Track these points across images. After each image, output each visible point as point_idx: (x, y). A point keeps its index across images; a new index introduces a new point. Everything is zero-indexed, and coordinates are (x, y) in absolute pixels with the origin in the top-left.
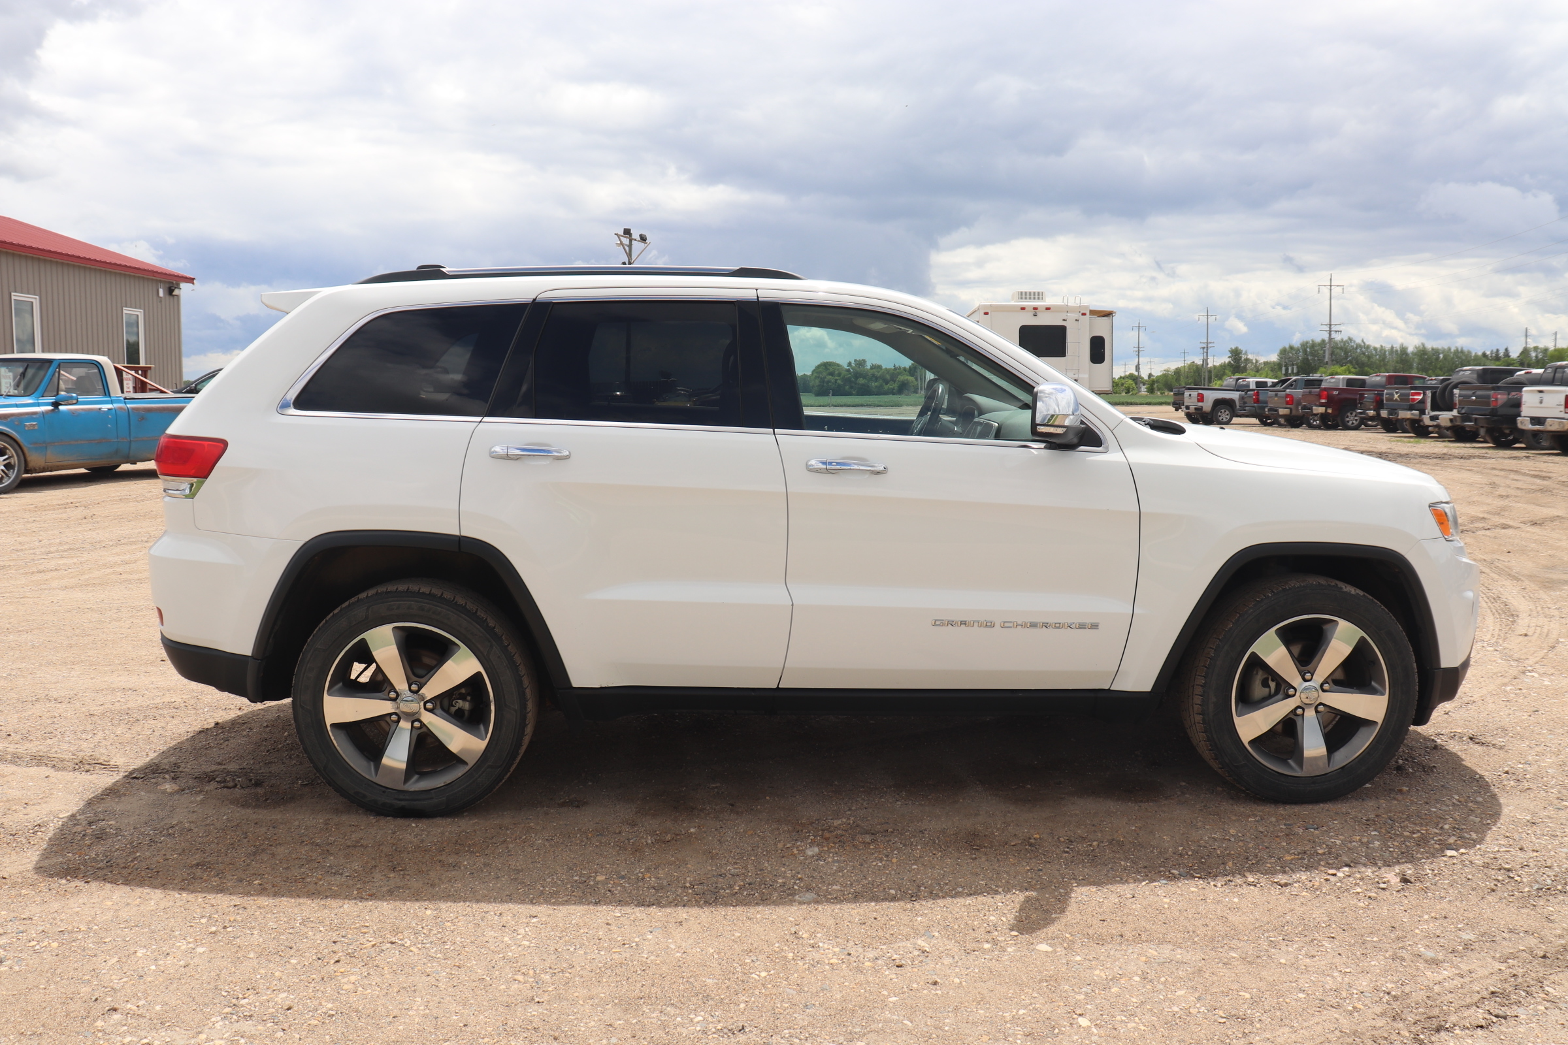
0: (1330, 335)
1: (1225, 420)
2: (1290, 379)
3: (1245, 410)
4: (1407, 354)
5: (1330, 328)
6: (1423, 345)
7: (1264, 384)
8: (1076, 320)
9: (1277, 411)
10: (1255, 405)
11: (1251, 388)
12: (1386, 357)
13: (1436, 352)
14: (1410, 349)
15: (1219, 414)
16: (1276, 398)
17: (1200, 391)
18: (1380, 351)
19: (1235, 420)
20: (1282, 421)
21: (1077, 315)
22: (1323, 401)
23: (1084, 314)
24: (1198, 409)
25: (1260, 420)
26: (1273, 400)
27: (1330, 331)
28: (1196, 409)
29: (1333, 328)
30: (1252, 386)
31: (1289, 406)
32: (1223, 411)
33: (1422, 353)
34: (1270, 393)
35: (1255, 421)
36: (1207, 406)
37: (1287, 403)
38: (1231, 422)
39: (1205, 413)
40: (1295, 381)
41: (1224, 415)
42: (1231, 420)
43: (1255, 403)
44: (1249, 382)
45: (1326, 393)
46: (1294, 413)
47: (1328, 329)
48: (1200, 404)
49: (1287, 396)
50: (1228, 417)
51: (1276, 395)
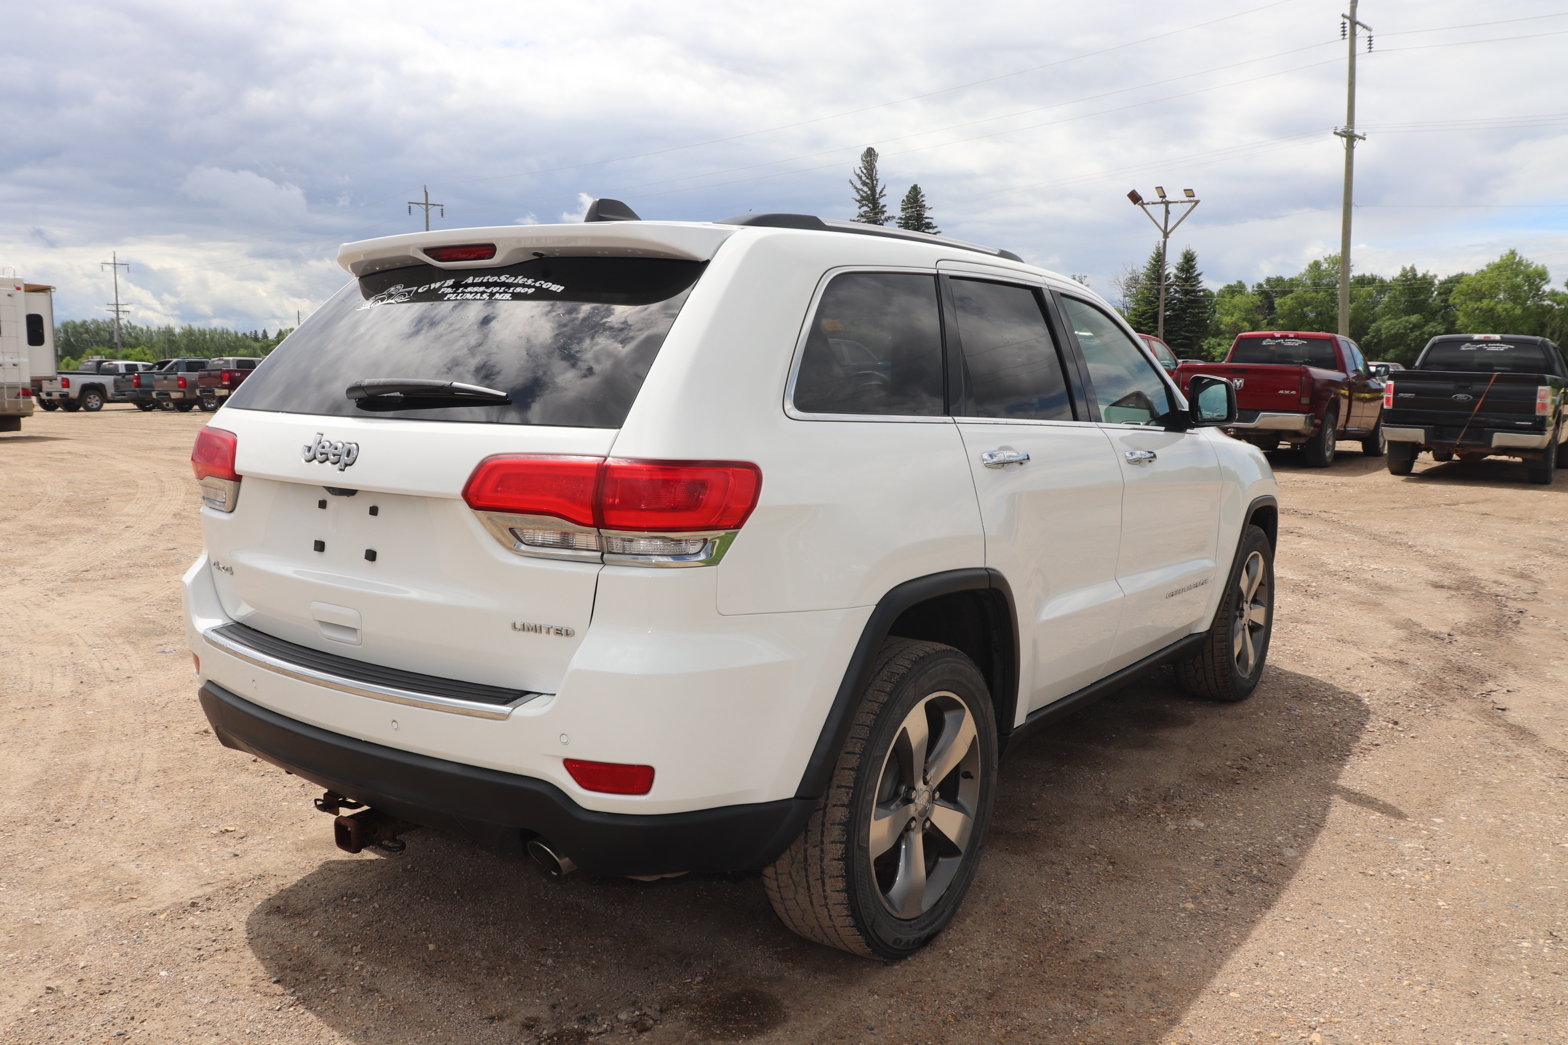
0: (118, 315)
1: (95, 406)
2: (171, 361)
3: (124, 395)
4: (174, 335)
5: (117, 308)
6: (190, 326)
7: (135, 367)
8: (9, 295)
9: (168, 394)
10: (137, 389)
11: (121, 372)
12: (153, 338)
13: (203, 333)
14: (177, 331)
15: (88, 400)
16: (165, 382)
17: (64, 376)
18: (147, 332)
19: (106, 406)
20: (171, 405)
21: (12, 290)
22: (226, 383)
23: (18, 289)
24: (64, 396)
25: (137, 405)
26: (160, 383)
27: (118, 311)
28: (61, 395)
29: (121, 308)
30: (122, 370)
31: (181, 389)
32: (92, 396)
33: (189, 334)
34: (155, 376)
35: (131, 406)
36: (74, 392)
37: (180, 386)
38: (103, 408)
39: (72, 399)
40: (176, 363)
41: (94, 401)
42: (101, 405)
43: (136, 387)
44: (117, 365)
45: (227, 375)
46: (188, 396)
47: (115, 309)
48: (65, 390)
49: (180, 379)
50: (98, 403)
51: (165, 378)
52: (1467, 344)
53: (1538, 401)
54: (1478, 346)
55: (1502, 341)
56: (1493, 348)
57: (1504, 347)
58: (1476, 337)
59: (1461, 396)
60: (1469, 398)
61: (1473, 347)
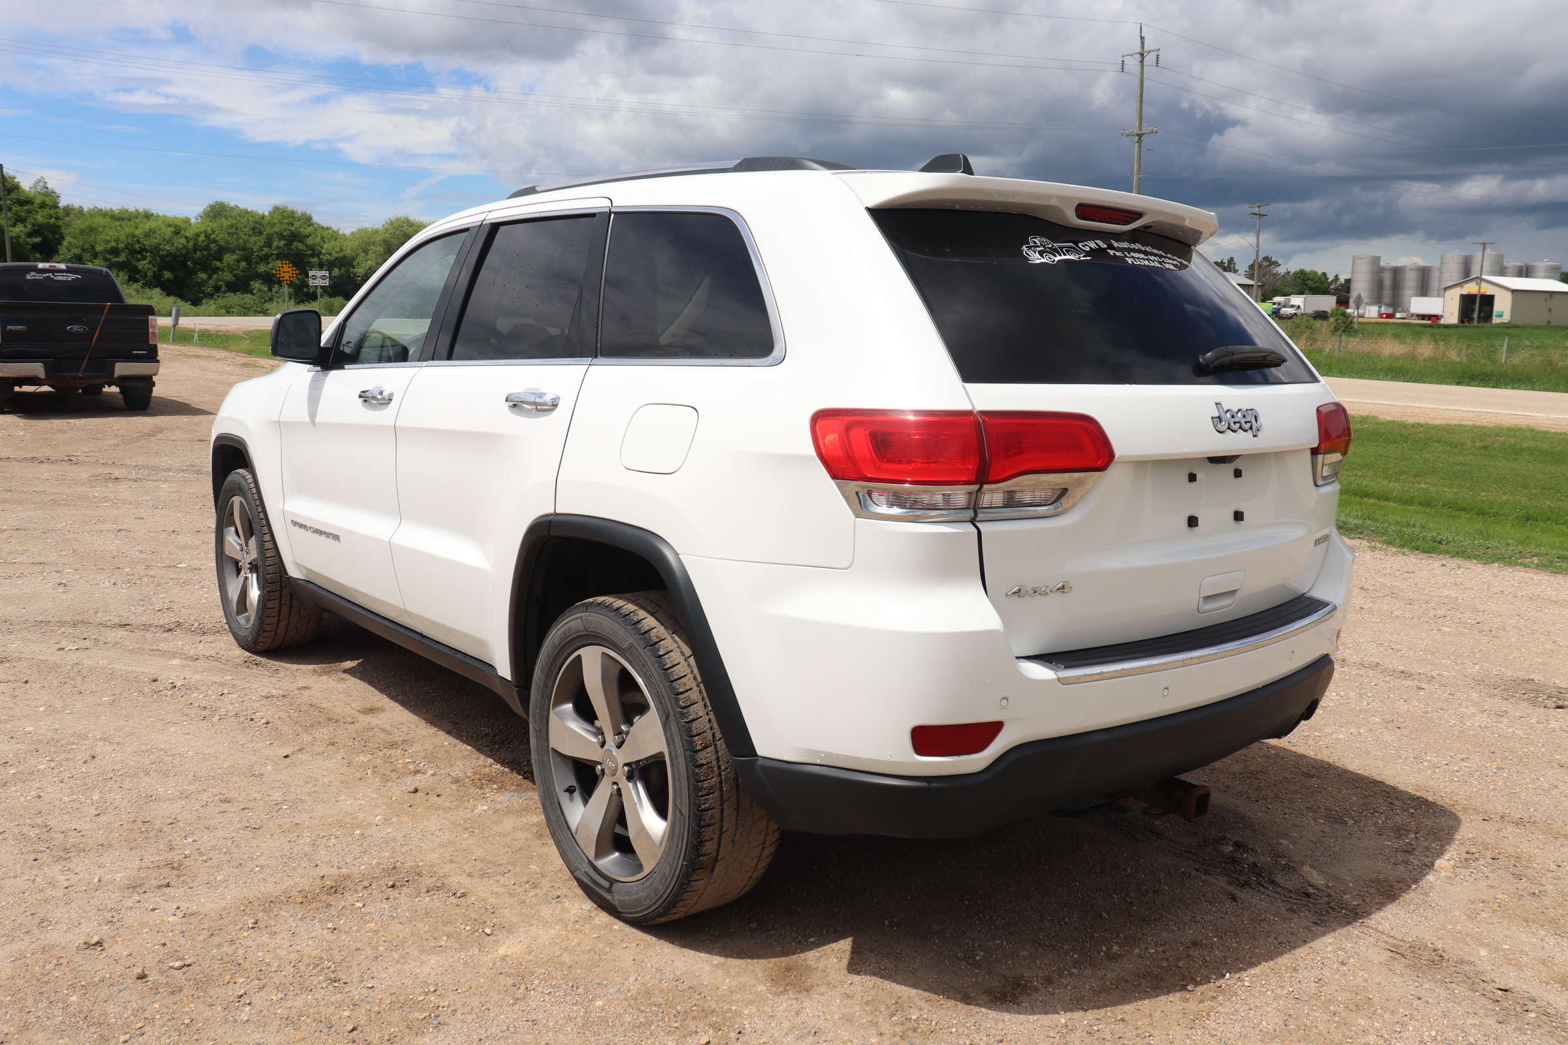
52: (32, 273)
53: (151, 330)
54: (44, 275)
55: (69, 270)
56: (60, 277)
57: (71, 277)
58: (41, 265)
59: (76, 328)
60: (84, 329)
61: (39, 277)
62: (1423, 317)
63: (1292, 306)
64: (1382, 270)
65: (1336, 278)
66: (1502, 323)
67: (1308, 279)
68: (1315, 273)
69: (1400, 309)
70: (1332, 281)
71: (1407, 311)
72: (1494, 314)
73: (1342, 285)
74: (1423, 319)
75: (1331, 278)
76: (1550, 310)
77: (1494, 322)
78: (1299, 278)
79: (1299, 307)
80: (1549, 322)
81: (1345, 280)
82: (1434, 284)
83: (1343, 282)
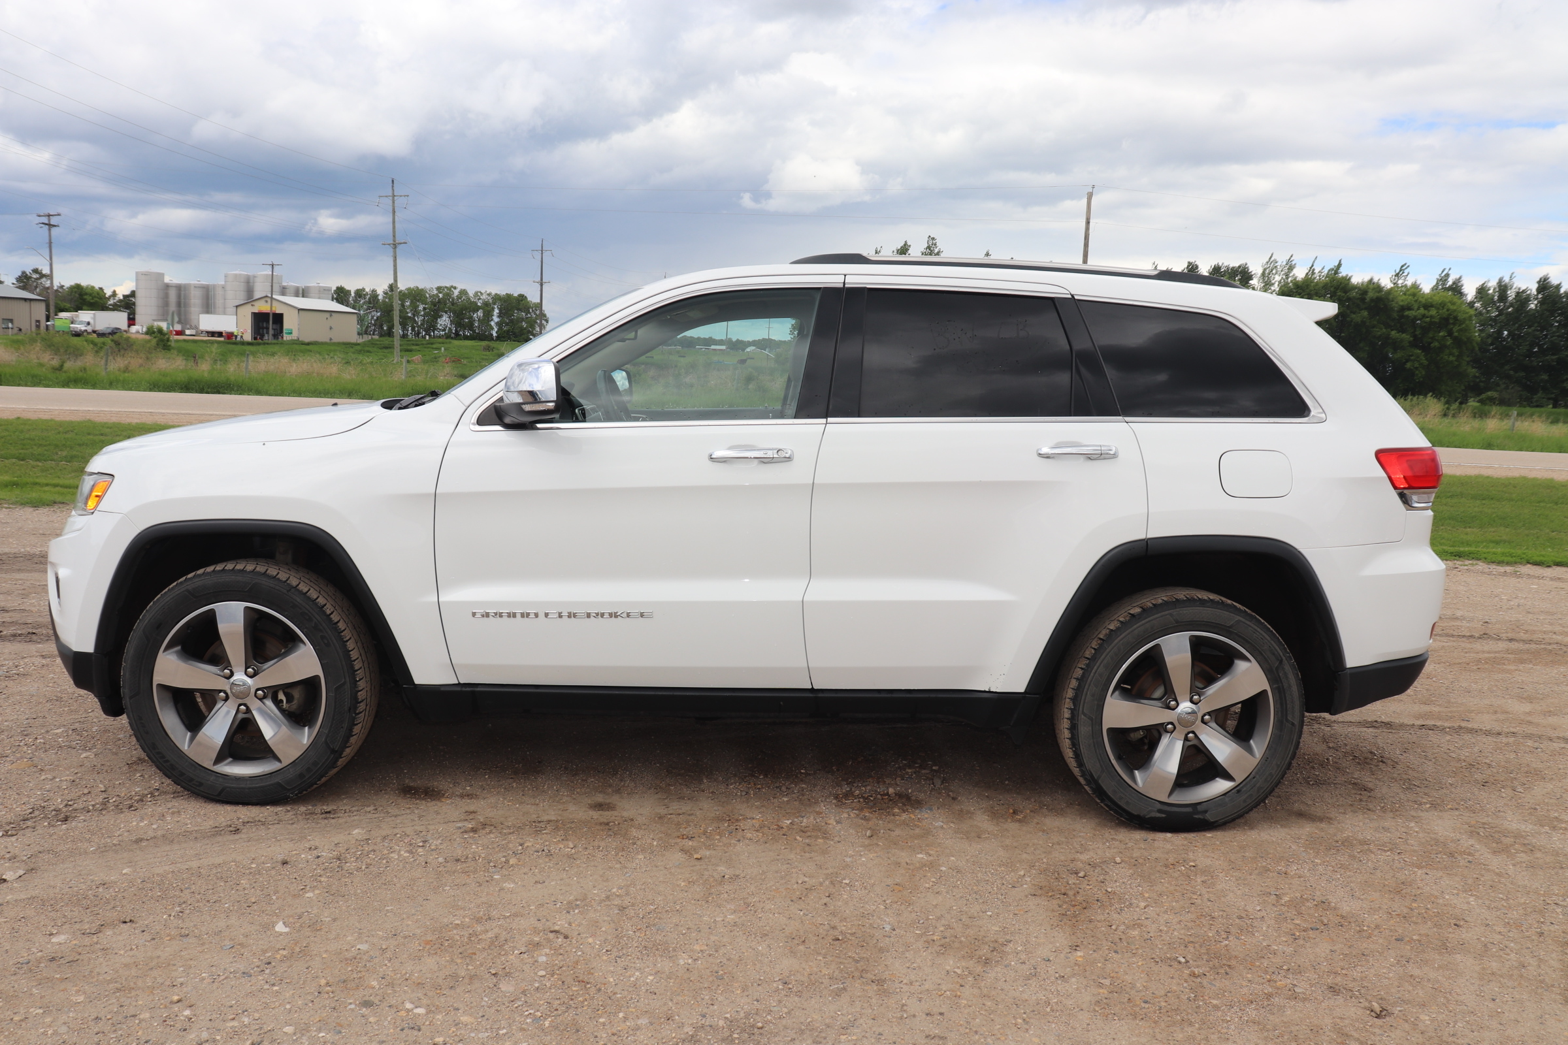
62: (213, 334)
63: (81, 323)
64: (167, 286)
65: (114, 294)
66: (292, 340)
67: (86, 294)
68: (93, 287)
69: (188, 326)
70: (110, 297)
71: (196, 328)
72: (284, 331)
73: (120, 301)
74: (213, 336)
75: (108, 293)
76: (331, 328)
77: (285, 339)
78: (76, 292)
79: (89, 324)
80: (331, 339)
81: (124, 296)
82: (219, 302)
83: (122, 298)
